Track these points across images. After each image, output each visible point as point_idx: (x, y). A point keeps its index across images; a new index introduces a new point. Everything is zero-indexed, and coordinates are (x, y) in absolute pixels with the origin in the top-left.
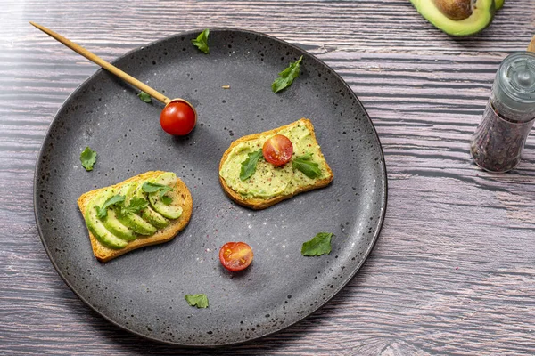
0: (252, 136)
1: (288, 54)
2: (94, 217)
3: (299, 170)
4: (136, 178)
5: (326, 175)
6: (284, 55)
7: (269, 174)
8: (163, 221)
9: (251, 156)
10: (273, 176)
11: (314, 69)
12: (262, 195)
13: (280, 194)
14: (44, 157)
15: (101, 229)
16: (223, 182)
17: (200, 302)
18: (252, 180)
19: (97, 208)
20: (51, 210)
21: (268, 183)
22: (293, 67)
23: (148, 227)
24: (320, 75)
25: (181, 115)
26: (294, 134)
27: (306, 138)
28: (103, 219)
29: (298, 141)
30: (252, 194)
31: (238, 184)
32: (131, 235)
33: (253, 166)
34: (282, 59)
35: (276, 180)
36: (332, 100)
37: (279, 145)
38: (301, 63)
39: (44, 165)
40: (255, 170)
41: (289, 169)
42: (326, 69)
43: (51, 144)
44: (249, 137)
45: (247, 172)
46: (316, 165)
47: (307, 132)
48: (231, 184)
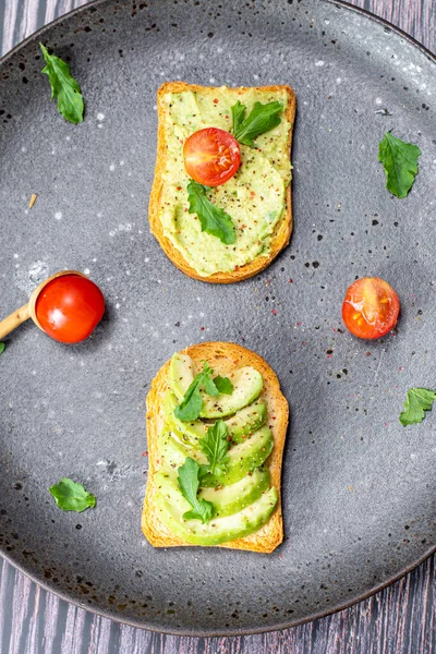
0: (155, 191)
1: (22, 67)
2: (204, 526)
3: (255, 138)
4: (150, 425)
5: (282, 97)
6: (21, 74)
7: (242, 193)
8: (258, 408)
9: (196, 208)
10: (247, 186)
11: (71, 34)
12: (276, 220)
13: (286, 188)
14: (47, 575)
15: (229, 524)
16: (221, 277)
17: (421, 402)
18: (240, 225)
19: (190, 516)
20: (149, 598)
21: (257, 201)
22: (50, 68)
23: (259, 439)
24: (88, 29)
25: (68, 300)
26: (183, 119)
27: (199, 103)
28: (214, 512)
29: (198, 118)
30: (267, 236)
31: (238, 253)
32: (262, 475)
33: (215, 213)
34: (25, 80)
35: (258, 184)
36: (141, 30)
37: (204, 151)
38: (50, 52)
39: (62, 580)
40: (223, 213)
41: (249, 153)
42: (85, 13)
43: (25, 553)
44: (153, 198)
45: (222, 228)
46: (258, 106)
47: (188, 96)
48: (232, 265)
